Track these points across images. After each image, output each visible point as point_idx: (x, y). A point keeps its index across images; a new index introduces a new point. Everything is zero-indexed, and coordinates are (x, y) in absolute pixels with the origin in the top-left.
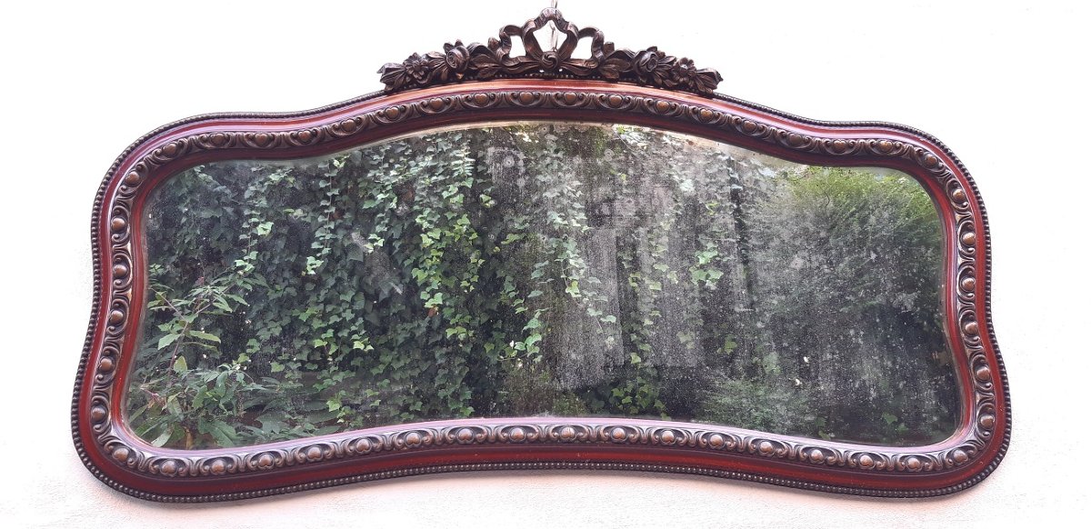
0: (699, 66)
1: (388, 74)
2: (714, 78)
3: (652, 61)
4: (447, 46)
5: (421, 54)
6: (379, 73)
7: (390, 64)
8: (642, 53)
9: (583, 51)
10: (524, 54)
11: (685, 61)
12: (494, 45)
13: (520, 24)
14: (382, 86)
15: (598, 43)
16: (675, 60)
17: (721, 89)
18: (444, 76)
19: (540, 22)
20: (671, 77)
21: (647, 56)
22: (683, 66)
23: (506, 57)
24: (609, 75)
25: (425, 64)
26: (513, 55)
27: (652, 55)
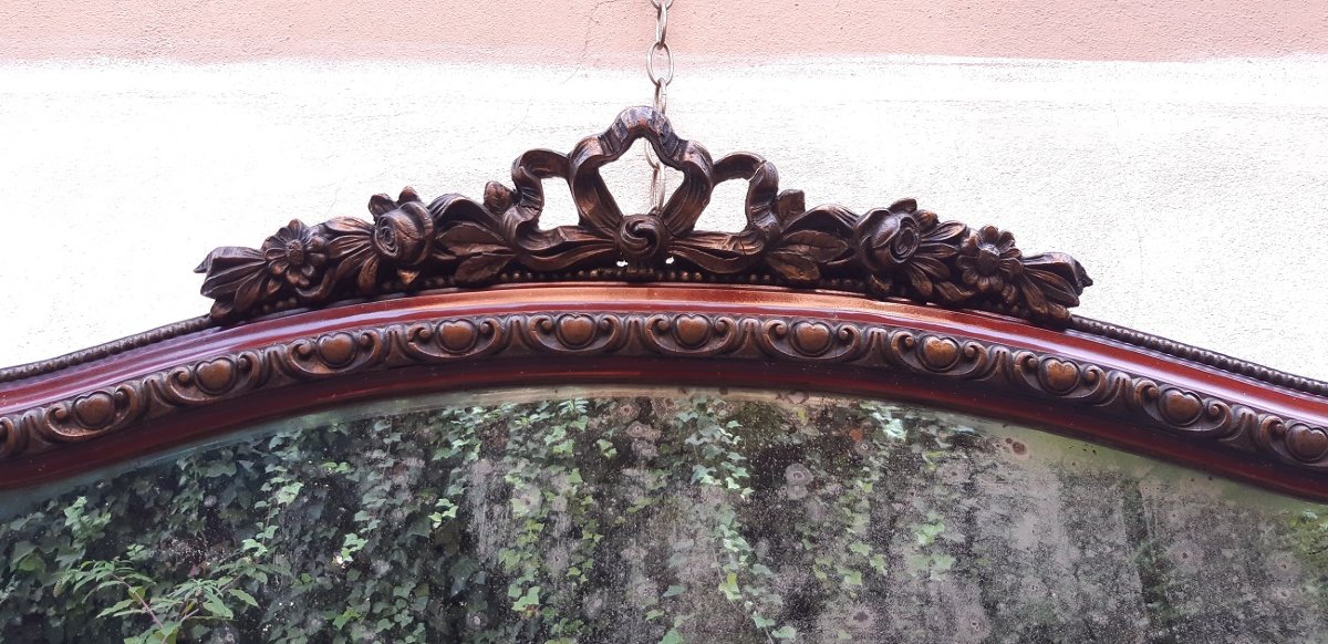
0: (1029, 245)
1: (223, 274)
2: (1070, 279)
3: (905, 237)
4: (379, 204)
5: (311, 220)
6: (200, 270)
7: (227, 250)
8: (878, 216)
9: (725, 211)
10: (575, 221)
11: (990, 235)
12: (497, 199)
13: (564, 147)
14: (204, 306)
15: (764, 193)
16: (965, 233)
17: (1089, 306)
18: (366, 276)
19: (616, 142)
20: (956, 277)
21: (892, 223)
22: (987, 248)
23: (529, 228)
24: (793, 273)
25: (318, 248)
26: (545, 224)
27: (905, 222)
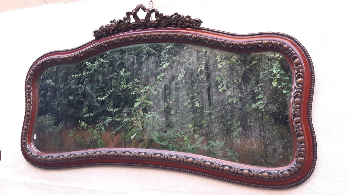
0: (193, 18)
1: (95, 33)
2: (199, 22)
4: (111, 22)
5: (104, 25)
6: (93, 33)
7: (95, 30)
8: (172, 16)
10: (135, 21)
11: (188, 17)
12: (125, 19)
13: (131, 11)
14: (94, 38)
15: (157, 14)
16: (184, 16)
17: (202, 26)
18: (111, 32)
19: (137, 9)
20: (183, 24)
21: (174, 17)
22: (187, 19)
23: (129, 23)
24: (162, 25)
25: (105, 29)
26: (131, 22)
27: (175, 16)
